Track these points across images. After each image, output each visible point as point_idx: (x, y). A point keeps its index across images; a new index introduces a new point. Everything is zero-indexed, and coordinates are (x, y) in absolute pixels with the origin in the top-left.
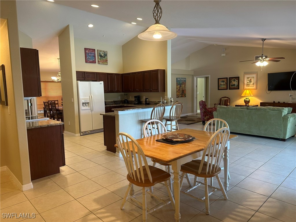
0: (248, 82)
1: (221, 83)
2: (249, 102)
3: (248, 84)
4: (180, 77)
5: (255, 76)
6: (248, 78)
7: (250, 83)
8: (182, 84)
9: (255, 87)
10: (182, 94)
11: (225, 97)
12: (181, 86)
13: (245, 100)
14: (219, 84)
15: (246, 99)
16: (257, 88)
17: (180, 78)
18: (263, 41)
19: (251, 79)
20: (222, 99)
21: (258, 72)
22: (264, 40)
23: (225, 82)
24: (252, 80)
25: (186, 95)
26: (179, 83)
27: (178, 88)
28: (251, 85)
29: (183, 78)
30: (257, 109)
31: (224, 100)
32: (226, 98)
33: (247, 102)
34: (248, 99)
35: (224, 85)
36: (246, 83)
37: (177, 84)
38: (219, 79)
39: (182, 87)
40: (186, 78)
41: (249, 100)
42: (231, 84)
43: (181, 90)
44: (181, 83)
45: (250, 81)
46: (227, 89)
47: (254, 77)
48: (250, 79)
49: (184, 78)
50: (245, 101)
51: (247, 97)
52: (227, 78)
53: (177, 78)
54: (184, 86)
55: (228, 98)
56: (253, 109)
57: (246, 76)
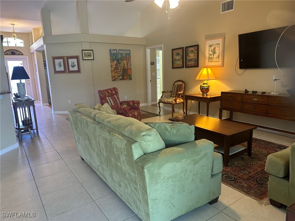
0: (211, 53)
1: (175, 57)
2: (207, 90)
3: (211, 58)
4: (118, 48)
5: (220, 41)
6: (211, 46)
7: (213, 55)
8: (122, 59)
9: (220, 63)
10: (123, 76)
11: (180, 81)
12: (120, 63)
13: (201, 86)
14: (174, 59)
15: (204, 84)
16: (223, 65)
17: (116, 50)
19: (215, 48)
20: (176, 83)
21: (225, 34)
23: (181, 55)
24: (217, 50)
25: (133, 77)
26: (116, 57)
27: (114, 66)
28: (214, 60)
29: (123, 50)
31: (177, 85)
32: (180, 83)
33: (204, 90)
34: (207, 84)
35: (180, 60)
36: (207, 55)
37: (111, 59)
38: (173, 50)
39: (122, 64)
40: (130, 50)
41: (208, 86)
42: (188, 58)
43: (119, 68)
44: (120, 57)
45: (214, 52)
46: (183, 67)
47: (219, 44)
48: (213, 48)
49: (126, 50)
50: (202, 89)
51: (205, 82)
52: (183, 48)
53: (110, 50)
54: (127, 64)
55: (183, 82)
57: (209, 42)
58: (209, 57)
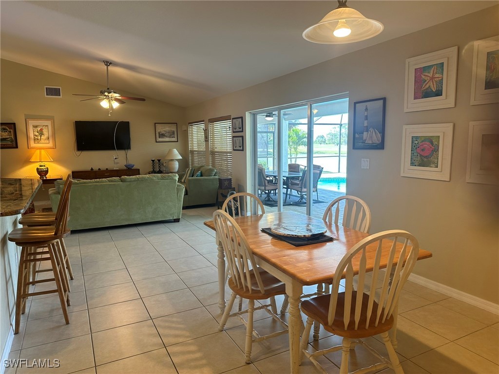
0: (37, 134)
2: (47, 172)
3: (38, 139)
5: (49, 123)
6: (36, 127)
7: (41, 136)
9: (51, 145)
13: (37, 169)
15: (40, 166)
16: (55, 147)
18: (107, 66)
19: (41, 130)
21: (54, 117)
22: (108, 63)
24: (45, 131)
28: (42, 141)
30: (140, 179)
33: (42, 173)
34: (45, 166)
36: (31, 135)
41: (47, 169)
45: (41, 133)
47: (47, 126)
48: (39, 129)
50: (40, 172)
51: (42, 164)
56: (133, 180)
57: (31, 123)
58: (34, 138)
